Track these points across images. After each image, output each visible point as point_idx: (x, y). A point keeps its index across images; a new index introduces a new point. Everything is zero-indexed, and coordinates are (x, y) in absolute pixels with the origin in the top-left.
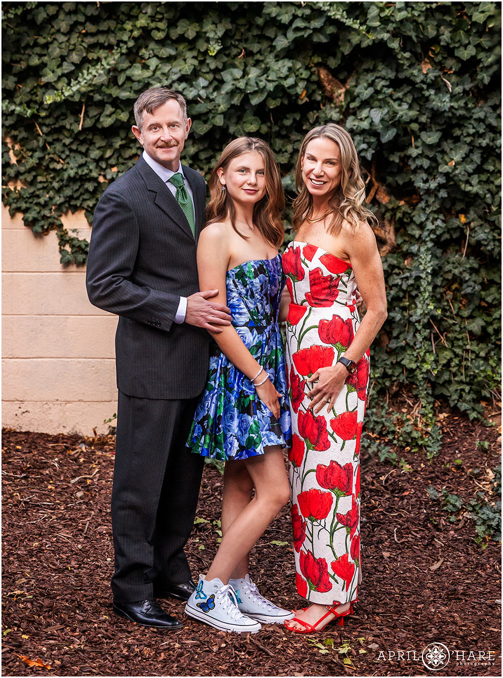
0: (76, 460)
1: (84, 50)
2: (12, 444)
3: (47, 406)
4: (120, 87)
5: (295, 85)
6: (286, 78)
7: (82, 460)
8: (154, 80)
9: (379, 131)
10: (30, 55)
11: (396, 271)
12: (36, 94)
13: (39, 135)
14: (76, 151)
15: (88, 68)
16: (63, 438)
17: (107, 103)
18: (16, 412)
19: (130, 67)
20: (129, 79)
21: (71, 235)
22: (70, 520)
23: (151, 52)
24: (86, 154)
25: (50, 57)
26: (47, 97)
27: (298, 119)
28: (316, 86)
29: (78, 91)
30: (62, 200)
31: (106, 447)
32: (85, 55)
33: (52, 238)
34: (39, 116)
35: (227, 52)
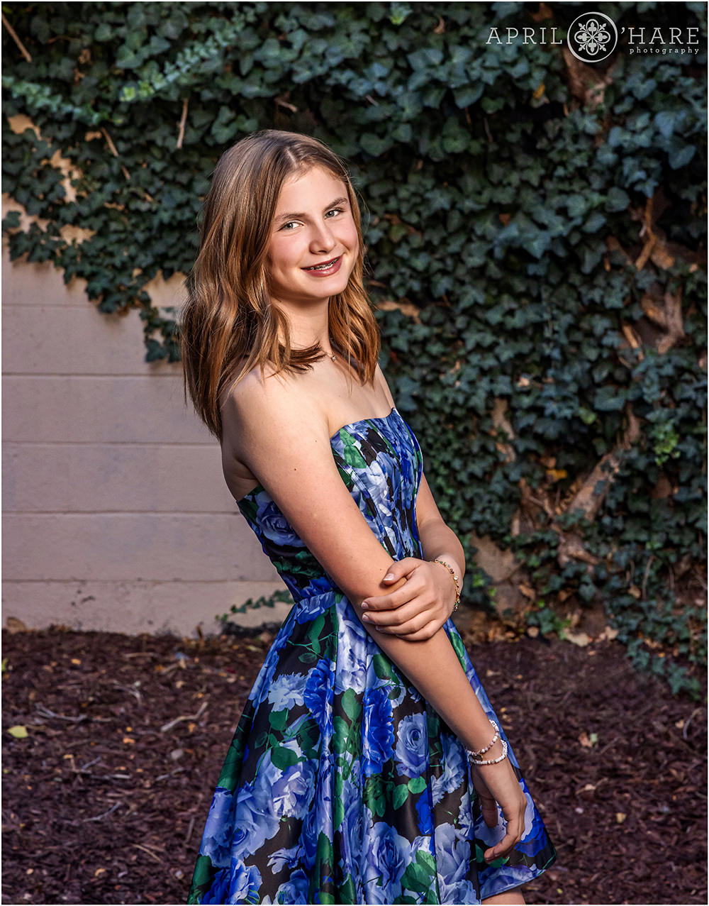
0: (169, 684)
1: (184, 17)
2: (65, 656)
3: (121, 589)
4: (244, 78)
5: (528, 76)
6: (514, 63)
7: (179, 684)
8: (300, 65)
9: (666, 149)
10: (97, 26)
11: (687, 376)
12: (107, 89)
13: (112, 156)
14: (174, 182)
15: (192, 48)
16: (148, 643)
17: (223, 104)
18: (73, 599)
19: (260, 46)
20: (258, 65)
21: (164, 316)
22: (162, 812)
23: (294, 22)
24: (188, 187)
25: (129, 27)
26: (126, 90)
27: (529, 131)
28: (558, 79)
29: (176, 83)
30: (150, 260)
31: (218, 658)
32: (186, 25)
33: (134, 321)
34: (112, 125)
35: (416, 24)
